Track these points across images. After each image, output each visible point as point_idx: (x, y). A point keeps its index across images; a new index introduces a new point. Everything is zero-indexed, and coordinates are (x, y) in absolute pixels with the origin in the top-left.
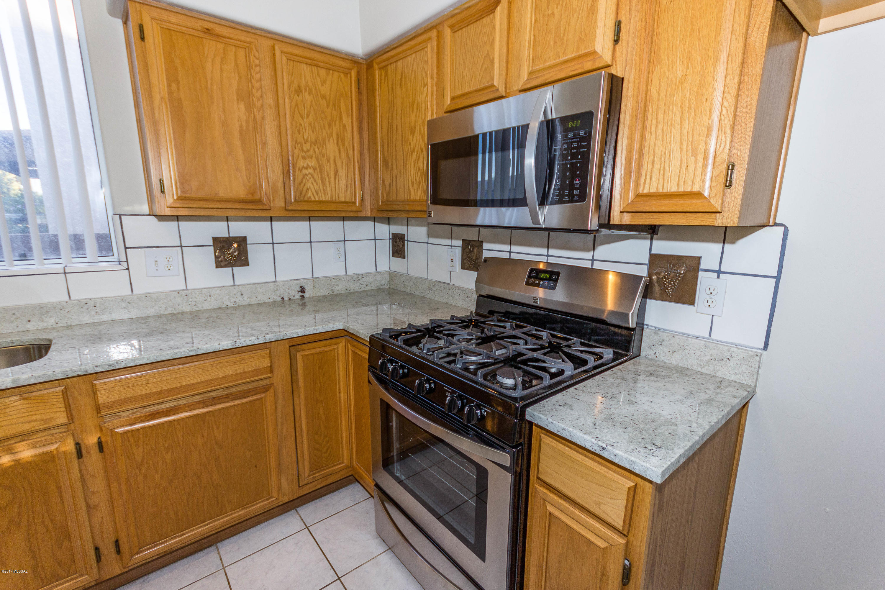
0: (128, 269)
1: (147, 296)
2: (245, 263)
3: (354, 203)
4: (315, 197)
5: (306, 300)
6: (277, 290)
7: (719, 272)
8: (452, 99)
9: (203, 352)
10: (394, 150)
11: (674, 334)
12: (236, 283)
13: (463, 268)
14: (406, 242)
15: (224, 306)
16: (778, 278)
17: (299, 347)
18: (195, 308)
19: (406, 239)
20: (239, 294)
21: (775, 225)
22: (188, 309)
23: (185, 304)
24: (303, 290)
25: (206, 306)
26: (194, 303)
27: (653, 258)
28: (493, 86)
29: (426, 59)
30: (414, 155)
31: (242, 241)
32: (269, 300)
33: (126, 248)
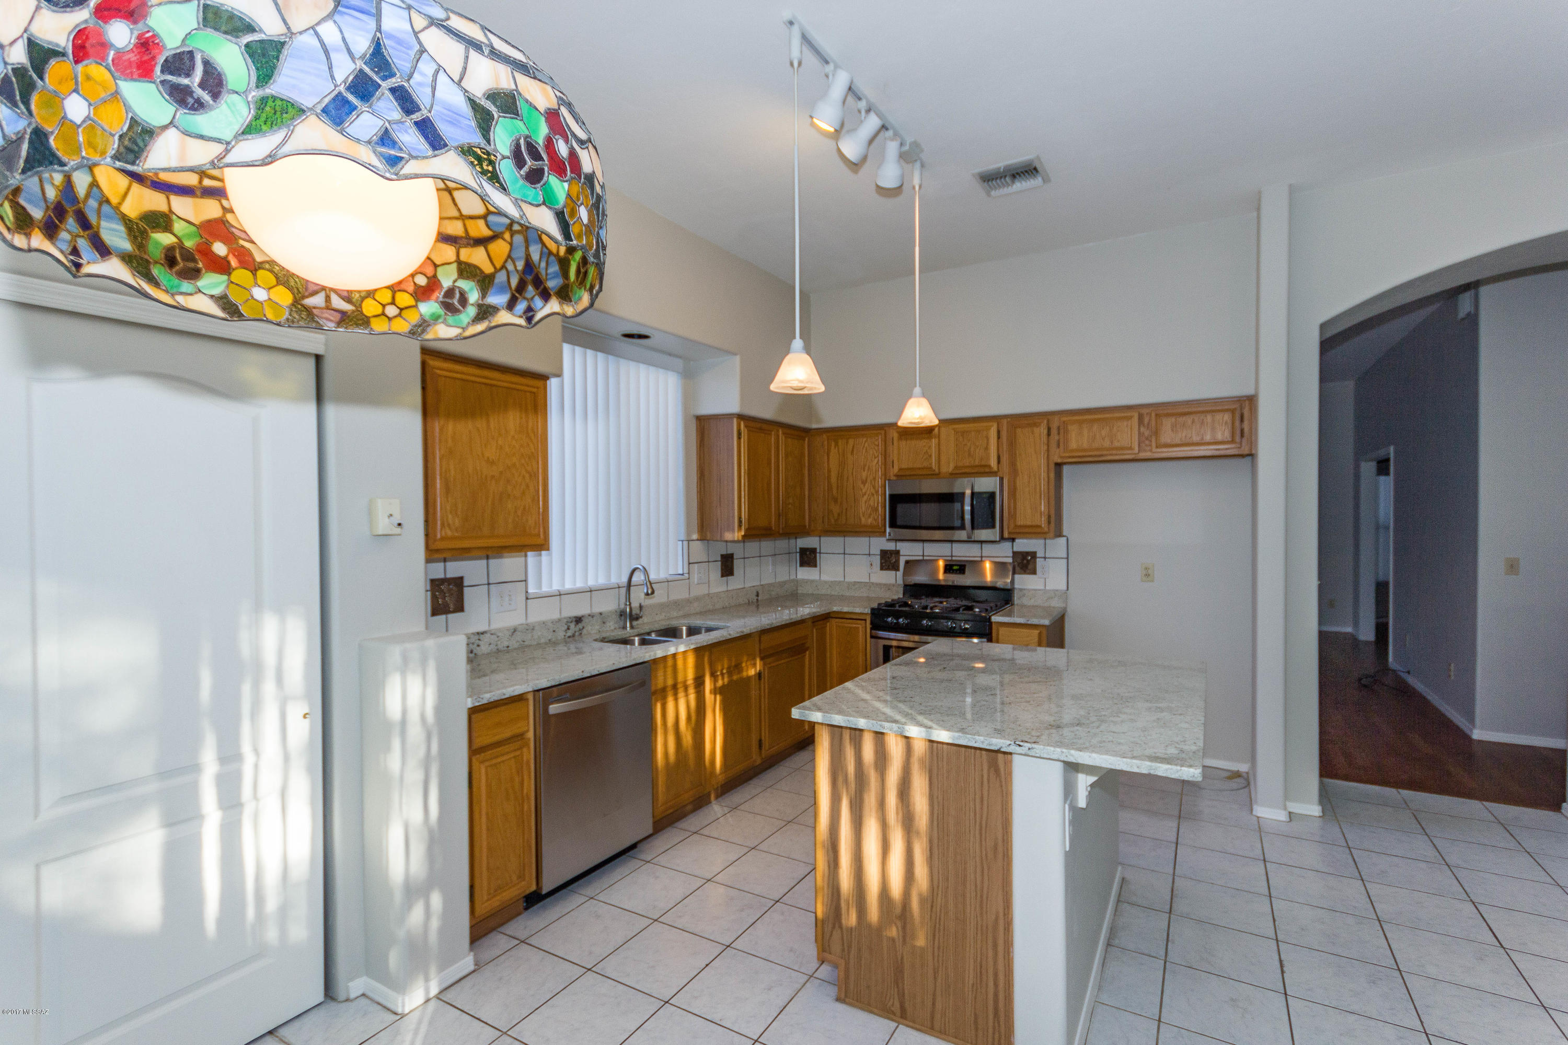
0: (689, 579)
2: (733, 573)
3: (805, 526)
5: (759, 603)
6: (747, 594)
7: (1045, 558)
8: (900, 470)
10: (845, 493)
11: (1029, 590)
12: (730, 589)
13: (882, 569)
14: (818, 555)
15: (725, 606)
16: (1067, 558)
18: (714, 608)
19: (818, 551)
20: (731, 597)
21: (1064, 536)
24: (758, 595)
25: (718, 606)
26: (714, 604)
27: (1015, 554)
28: (931, 468)
29: (877, 443)
30: (865, 497)
31: (731, 557)
32: (745, 602)
33: (689, 564)
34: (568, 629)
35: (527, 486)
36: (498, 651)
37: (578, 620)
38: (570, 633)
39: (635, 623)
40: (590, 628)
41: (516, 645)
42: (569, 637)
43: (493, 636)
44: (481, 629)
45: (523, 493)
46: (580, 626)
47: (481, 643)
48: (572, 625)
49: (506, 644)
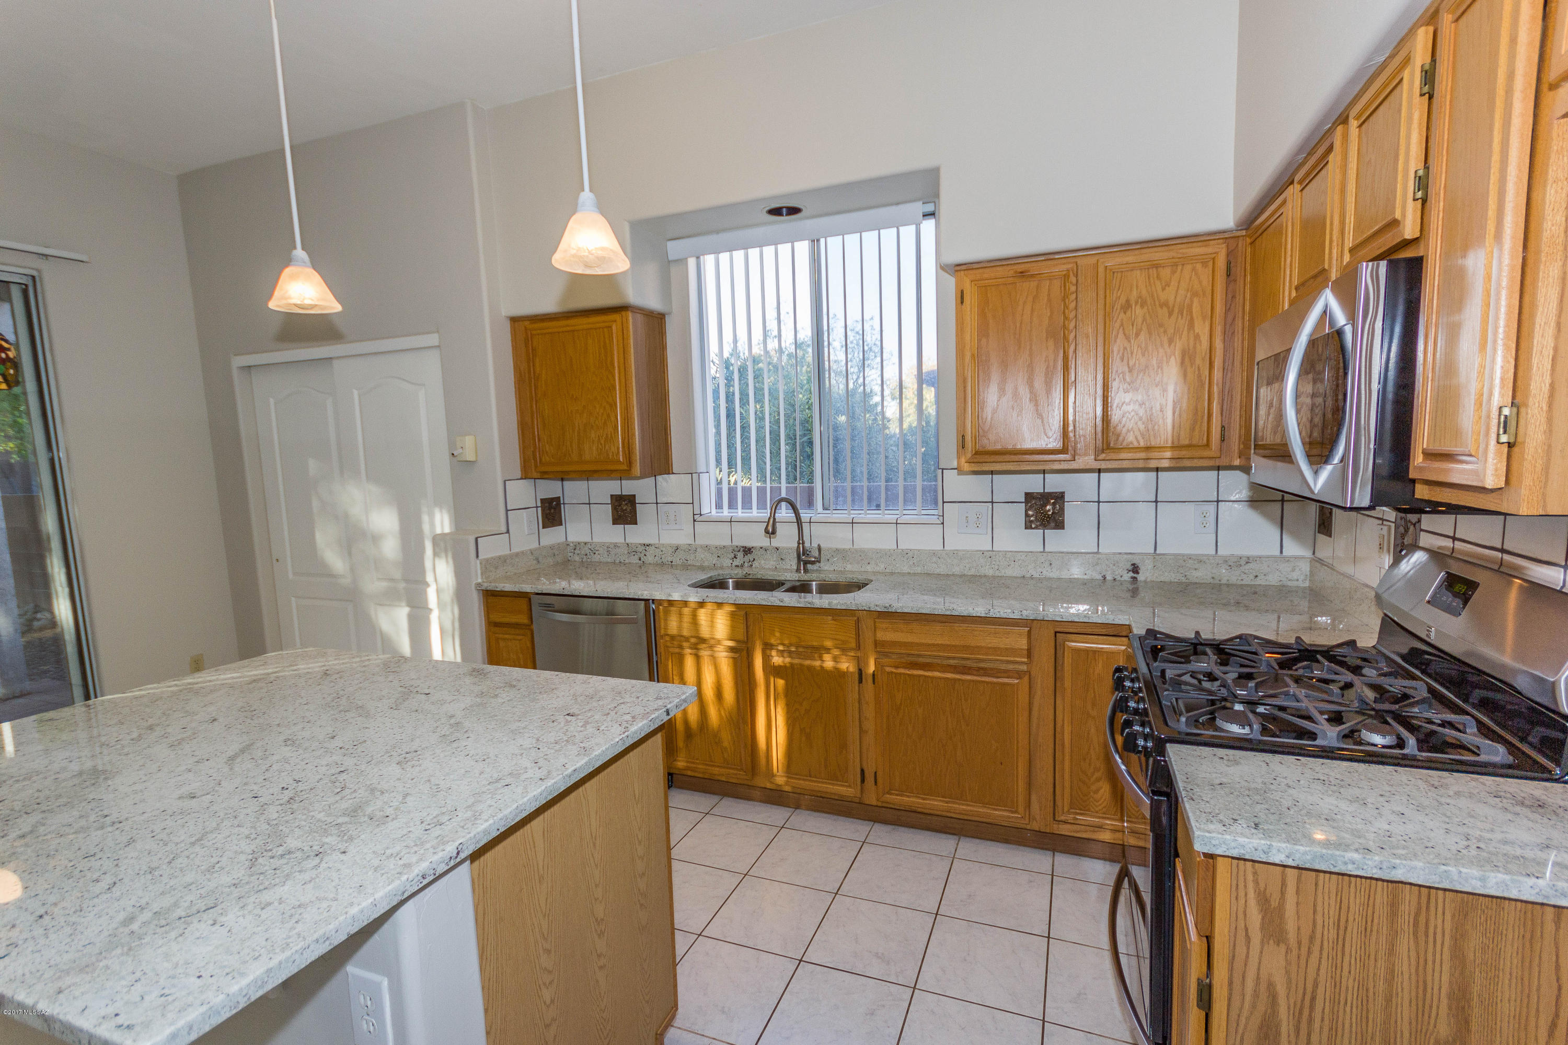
0: (943, 523)
1: (955, 553)
2: (1060, 525)
3: (1207, 445)
4: (1138, 442)
5: (1139, 585)
6: (1097, 564)
8: (1296, 289)
9: (957, 614)
12: (1046, 550)
15: (1029, 575)
17: (1069, 636)
18: (997, 573)
20: (1047, 564)
22: (990, 573)
23: (987, 567)
24: (1135, 569)
25: (1009, 572)
26: (997, 567)
31: (1059, 497)
32: (1085, 577)
33: (944, 502)
34: (735, 557)
35: (608, 416)
36: (663, 564)
37: (747, 551)
38: (737, 562)
39: (809, 566)
40: (763, 562)
41: (679, 562)
42: (737, 566)
43: (657, 550)
44: (647, 542)
45: (605, 423)
46: (750, 557)
47: (647, 553)
48: (740, 555)
49: (670, 559)
